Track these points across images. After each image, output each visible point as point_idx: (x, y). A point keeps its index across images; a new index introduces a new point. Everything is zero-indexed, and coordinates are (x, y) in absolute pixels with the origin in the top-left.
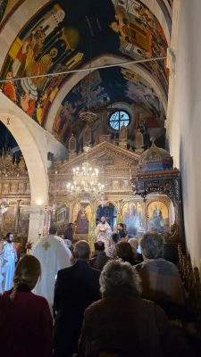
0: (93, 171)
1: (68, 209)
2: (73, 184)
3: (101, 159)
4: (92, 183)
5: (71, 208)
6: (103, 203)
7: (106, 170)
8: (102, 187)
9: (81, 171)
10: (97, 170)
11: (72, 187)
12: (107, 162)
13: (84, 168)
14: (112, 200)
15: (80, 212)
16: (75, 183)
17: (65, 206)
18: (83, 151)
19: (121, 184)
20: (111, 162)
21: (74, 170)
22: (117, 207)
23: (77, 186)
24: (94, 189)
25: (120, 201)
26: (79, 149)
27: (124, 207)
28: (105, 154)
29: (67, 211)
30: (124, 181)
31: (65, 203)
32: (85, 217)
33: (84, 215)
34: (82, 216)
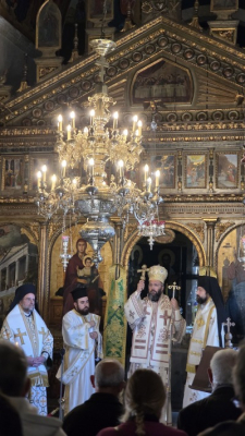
0: (124, 123)
1: (34, 250)
2: (54, 168)
3: (147, 79)
4: (120, 165)
5: (44, 246)
6: (153, 232)
7: (162, 120)
8: (153, 176)
9: (83, 122)
10: (137, 120)
11: (54, 179)
12: (169, 88)
13: (92, 113)
14: (185, 221)
15: (76, 262)
16: (64, 164)
17: (24, 239)
18: (84, 50)
19: (215, 166)
20: (181, 90)
21: (60, 118)
22: (202, 244)
23: (71, 173)
24: (130, 185)
25: (211, 225)
26: (74, 43)
27: (223, 244)
28: (163, 62)
29: (31, 258)
30: (227, 156)
31: (24, 231)
32: (92, 277)
33: (86, 271)
34: (81, 273)
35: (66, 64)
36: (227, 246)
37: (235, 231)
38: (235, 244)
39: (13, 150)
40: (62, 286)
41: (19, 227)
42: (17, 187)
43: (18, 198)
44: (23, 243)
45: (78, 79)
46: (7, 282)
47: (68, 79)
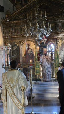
1: (19, 47)
19: (56, 26)
20: (48, 10)
22: (54, 43)
25: (56, 39)
27: (59, 43)
28: (43, 4)
29: (18, 49)
30: (59, 23)
31: (16, 43)
32: (31, 52)
33: (30, 51)
34: (29, 51)
35: (22, 6)
36: (60, 43)
37: (61, 40)
38: (61, 42)
39: (12, 26)
40: (25, 54)
41: (15, 43)
42: (14, 34)
43: (14, 36)
44: (16, 46)
45: (27, 8)
46: (13, 54)
47: (23, 9)
